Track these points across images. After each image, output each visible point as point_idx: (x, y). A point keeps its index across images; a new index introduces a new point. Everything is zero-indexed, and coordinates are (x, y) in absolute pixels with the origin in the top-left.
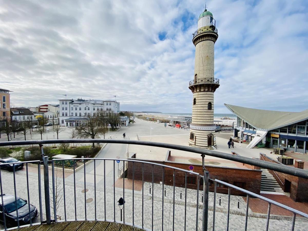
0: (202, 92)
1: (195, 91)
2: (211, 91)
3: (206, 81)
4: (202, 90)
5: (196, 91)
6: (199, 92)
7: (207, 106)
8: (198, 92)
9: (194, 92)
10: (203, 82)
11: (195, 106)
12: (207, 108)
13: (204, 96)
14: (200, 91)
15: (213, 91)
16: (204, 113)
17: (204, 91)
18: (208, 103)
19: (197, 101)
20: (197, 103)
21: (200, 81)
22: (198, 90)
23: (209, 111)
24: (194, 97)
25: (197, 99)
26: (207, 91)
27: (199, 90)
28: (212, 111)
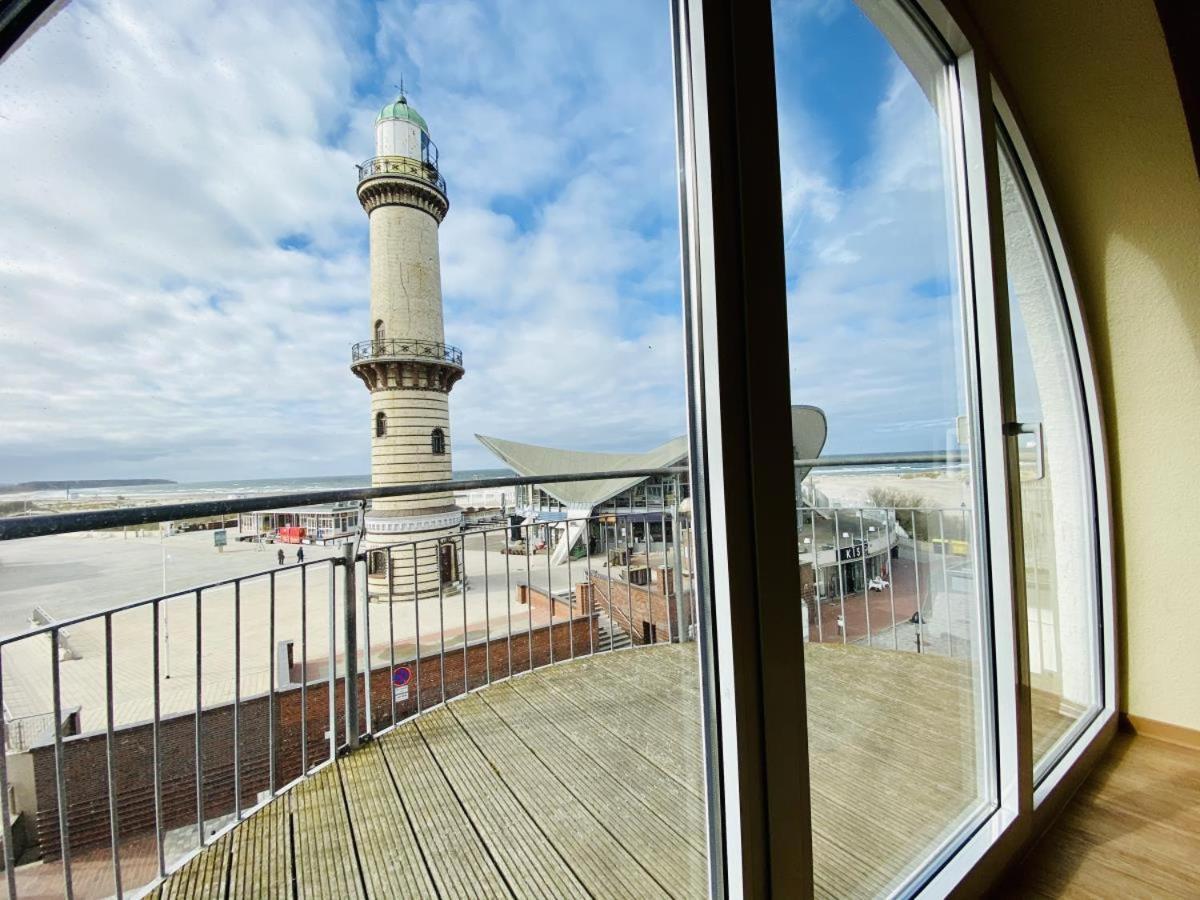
0: (408, 388)
1: (380, 385)
2: (440, 390)
3: (421, 351)
4: (408, 383)
5: (385, 383)
6: (395, 388)
7: (429, 440)
8: (391, 388)
9: (375, 386)
10: (408, 353)
11: (382, 441)
12: (429, 449)
13: (417, 403)
14: (400, 386)
15: (445, 389)
16: (421, 467)
17: (416, 387)
18: (430, 431)
19: (389, 422)
20: (390, 431)
21: (397, 349)
22: (392, 383)
23: (438, 458)
24: (379, 406)
25: (388, 413)
26: (425, 389)
27: (397, 383)
28: (445, 458)
